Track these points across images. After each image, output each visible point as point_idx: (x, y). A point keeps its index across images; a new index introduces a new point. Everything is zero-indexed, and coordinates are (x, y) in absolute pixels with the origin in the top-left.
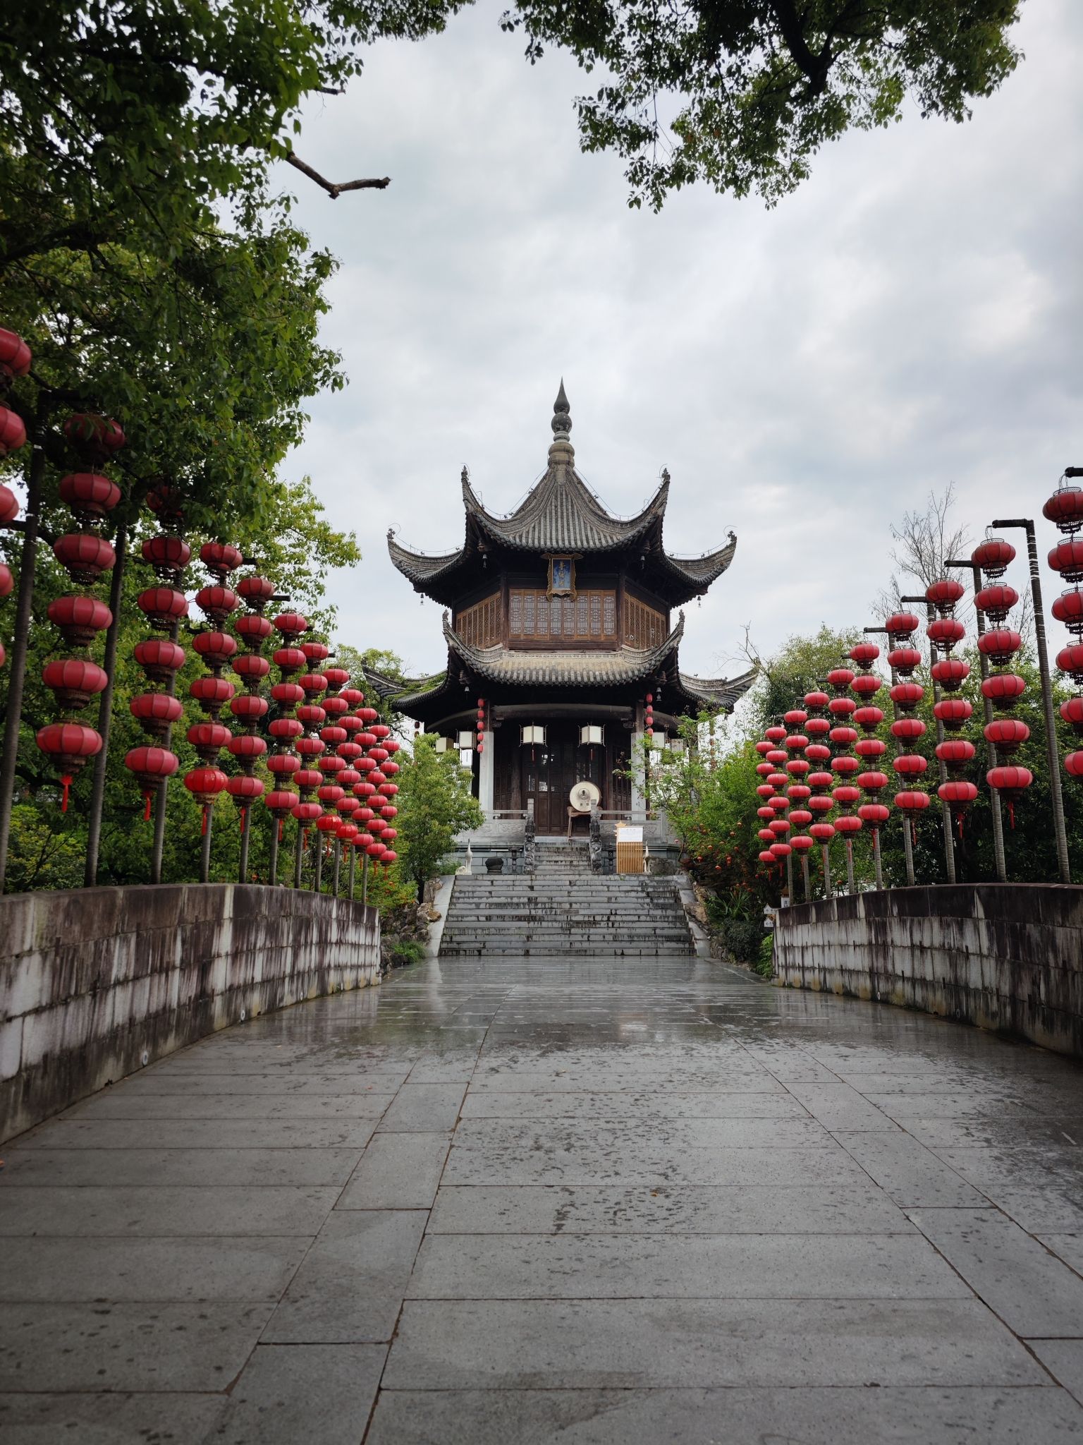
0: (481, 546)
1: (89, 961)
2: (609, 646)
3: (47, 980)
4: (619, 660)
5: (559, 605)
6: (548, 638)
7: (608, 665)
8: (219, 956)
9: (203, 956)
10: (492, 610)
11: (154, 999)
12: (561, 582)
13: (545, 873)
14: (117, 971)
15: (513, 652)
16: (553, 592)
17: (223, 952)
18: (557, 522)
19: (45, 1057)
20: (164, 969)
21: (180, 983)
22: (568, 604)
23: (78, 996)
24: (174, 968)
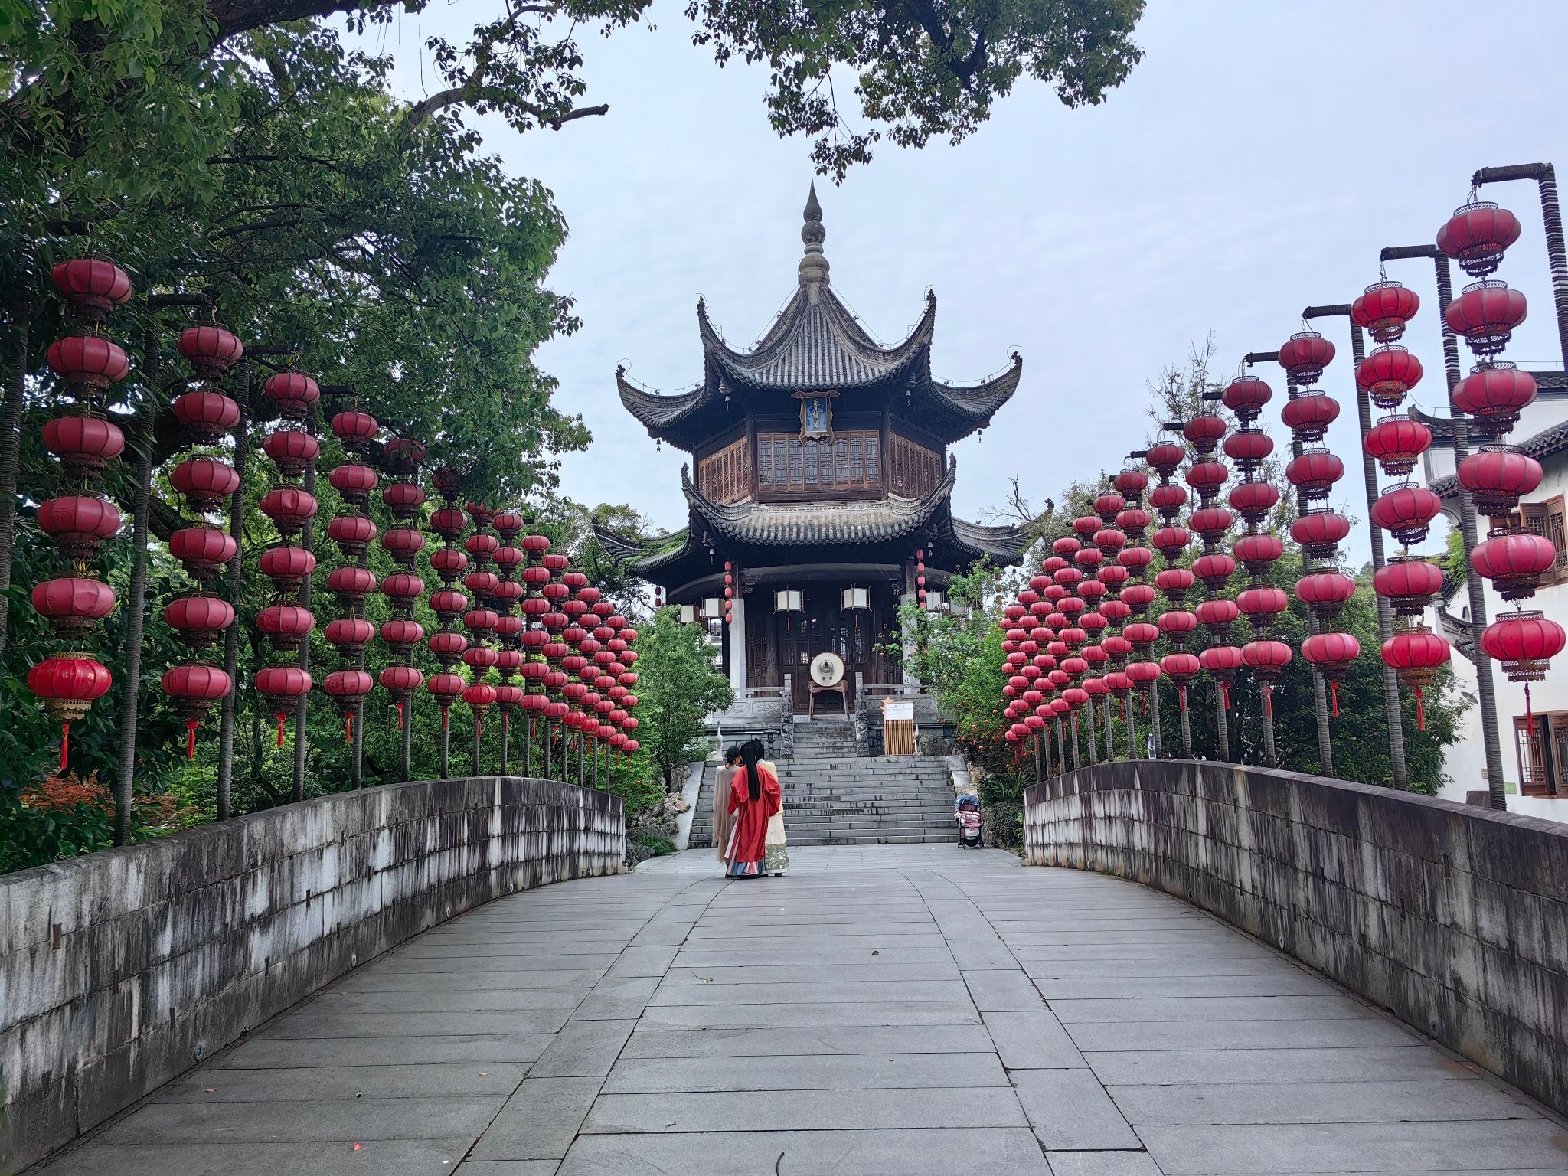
0: (722, 387)
1: (414, 836)
2: (874, 496)
3: (393, 848)
4: (885, 510)
5: (815, 450)
6: (803, 487)
7: (873, 516)
8: (493, 837)
9: (482, 835)
10: (739, 458)
11: (452, 868)
12: (816, 424)
13: (803, 756)
14: (430, 844)
15: (763, 506)
16: (807, 435)
17: (495, 834)
18: (810, 353)
19: (393, 901)
20: (457, 845)
21: (469, 857)
22: (824, 448)
23: (409, 861)
24: (464, 844)
